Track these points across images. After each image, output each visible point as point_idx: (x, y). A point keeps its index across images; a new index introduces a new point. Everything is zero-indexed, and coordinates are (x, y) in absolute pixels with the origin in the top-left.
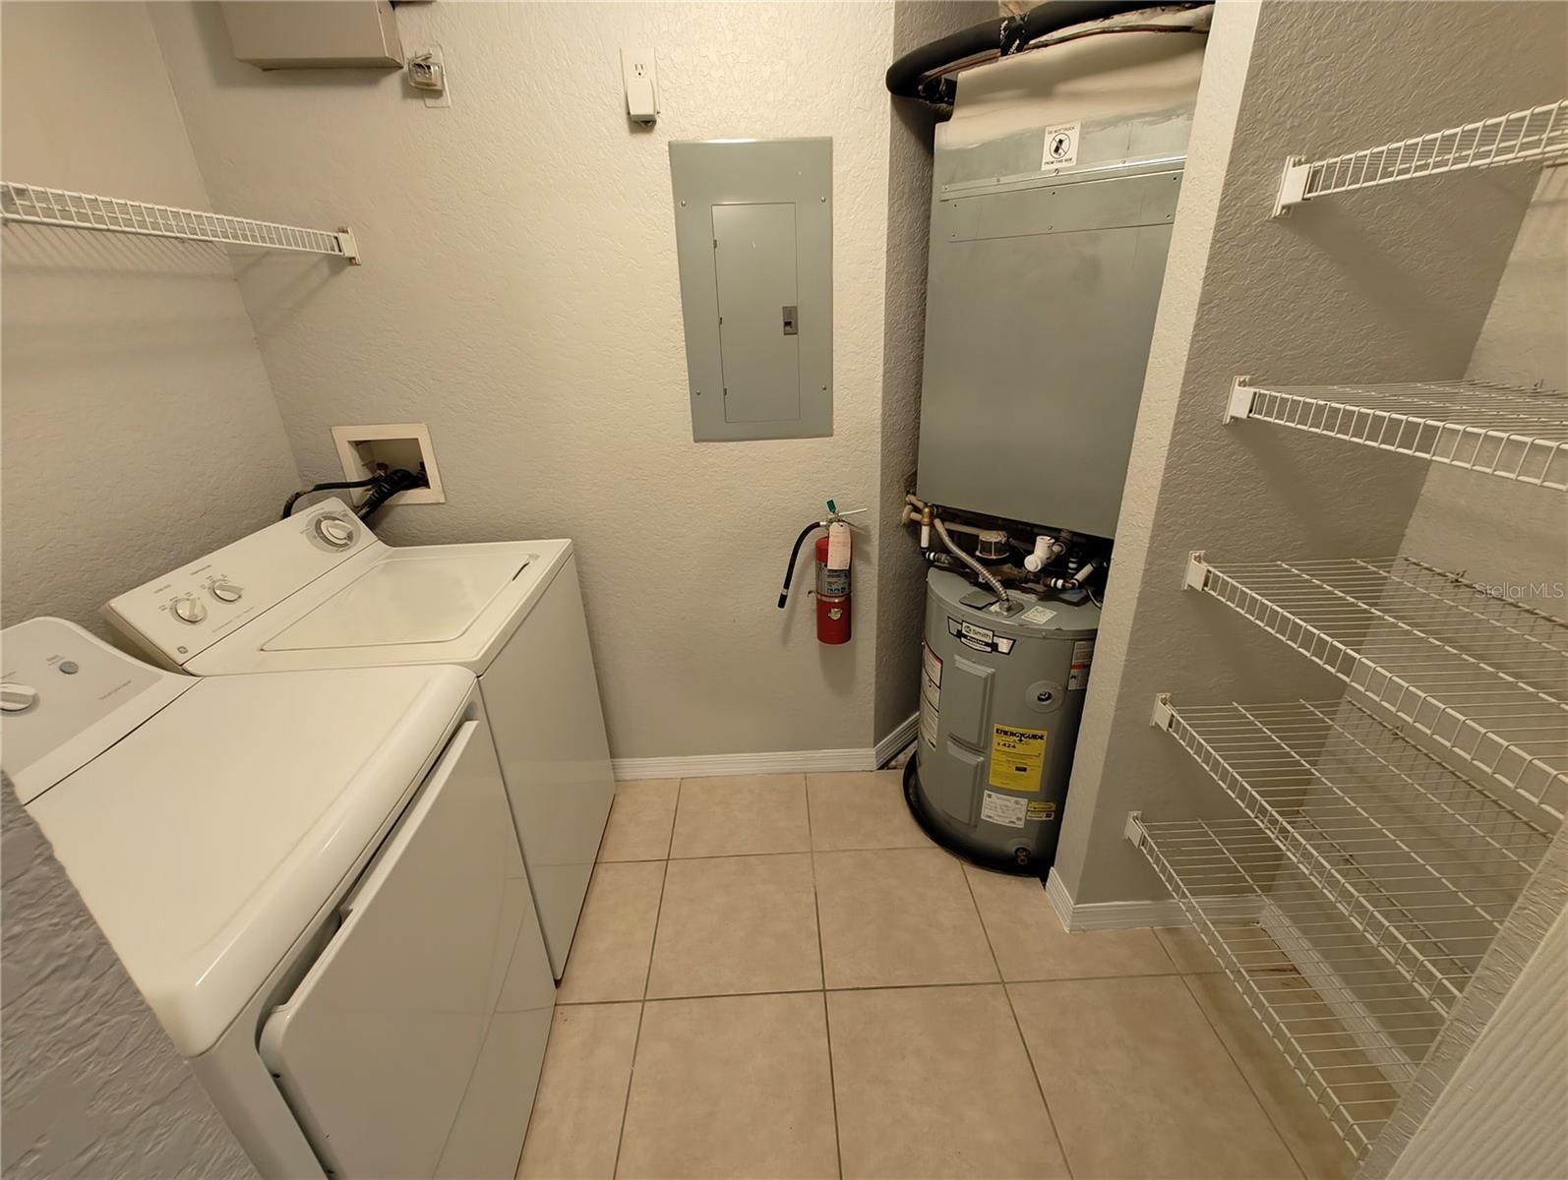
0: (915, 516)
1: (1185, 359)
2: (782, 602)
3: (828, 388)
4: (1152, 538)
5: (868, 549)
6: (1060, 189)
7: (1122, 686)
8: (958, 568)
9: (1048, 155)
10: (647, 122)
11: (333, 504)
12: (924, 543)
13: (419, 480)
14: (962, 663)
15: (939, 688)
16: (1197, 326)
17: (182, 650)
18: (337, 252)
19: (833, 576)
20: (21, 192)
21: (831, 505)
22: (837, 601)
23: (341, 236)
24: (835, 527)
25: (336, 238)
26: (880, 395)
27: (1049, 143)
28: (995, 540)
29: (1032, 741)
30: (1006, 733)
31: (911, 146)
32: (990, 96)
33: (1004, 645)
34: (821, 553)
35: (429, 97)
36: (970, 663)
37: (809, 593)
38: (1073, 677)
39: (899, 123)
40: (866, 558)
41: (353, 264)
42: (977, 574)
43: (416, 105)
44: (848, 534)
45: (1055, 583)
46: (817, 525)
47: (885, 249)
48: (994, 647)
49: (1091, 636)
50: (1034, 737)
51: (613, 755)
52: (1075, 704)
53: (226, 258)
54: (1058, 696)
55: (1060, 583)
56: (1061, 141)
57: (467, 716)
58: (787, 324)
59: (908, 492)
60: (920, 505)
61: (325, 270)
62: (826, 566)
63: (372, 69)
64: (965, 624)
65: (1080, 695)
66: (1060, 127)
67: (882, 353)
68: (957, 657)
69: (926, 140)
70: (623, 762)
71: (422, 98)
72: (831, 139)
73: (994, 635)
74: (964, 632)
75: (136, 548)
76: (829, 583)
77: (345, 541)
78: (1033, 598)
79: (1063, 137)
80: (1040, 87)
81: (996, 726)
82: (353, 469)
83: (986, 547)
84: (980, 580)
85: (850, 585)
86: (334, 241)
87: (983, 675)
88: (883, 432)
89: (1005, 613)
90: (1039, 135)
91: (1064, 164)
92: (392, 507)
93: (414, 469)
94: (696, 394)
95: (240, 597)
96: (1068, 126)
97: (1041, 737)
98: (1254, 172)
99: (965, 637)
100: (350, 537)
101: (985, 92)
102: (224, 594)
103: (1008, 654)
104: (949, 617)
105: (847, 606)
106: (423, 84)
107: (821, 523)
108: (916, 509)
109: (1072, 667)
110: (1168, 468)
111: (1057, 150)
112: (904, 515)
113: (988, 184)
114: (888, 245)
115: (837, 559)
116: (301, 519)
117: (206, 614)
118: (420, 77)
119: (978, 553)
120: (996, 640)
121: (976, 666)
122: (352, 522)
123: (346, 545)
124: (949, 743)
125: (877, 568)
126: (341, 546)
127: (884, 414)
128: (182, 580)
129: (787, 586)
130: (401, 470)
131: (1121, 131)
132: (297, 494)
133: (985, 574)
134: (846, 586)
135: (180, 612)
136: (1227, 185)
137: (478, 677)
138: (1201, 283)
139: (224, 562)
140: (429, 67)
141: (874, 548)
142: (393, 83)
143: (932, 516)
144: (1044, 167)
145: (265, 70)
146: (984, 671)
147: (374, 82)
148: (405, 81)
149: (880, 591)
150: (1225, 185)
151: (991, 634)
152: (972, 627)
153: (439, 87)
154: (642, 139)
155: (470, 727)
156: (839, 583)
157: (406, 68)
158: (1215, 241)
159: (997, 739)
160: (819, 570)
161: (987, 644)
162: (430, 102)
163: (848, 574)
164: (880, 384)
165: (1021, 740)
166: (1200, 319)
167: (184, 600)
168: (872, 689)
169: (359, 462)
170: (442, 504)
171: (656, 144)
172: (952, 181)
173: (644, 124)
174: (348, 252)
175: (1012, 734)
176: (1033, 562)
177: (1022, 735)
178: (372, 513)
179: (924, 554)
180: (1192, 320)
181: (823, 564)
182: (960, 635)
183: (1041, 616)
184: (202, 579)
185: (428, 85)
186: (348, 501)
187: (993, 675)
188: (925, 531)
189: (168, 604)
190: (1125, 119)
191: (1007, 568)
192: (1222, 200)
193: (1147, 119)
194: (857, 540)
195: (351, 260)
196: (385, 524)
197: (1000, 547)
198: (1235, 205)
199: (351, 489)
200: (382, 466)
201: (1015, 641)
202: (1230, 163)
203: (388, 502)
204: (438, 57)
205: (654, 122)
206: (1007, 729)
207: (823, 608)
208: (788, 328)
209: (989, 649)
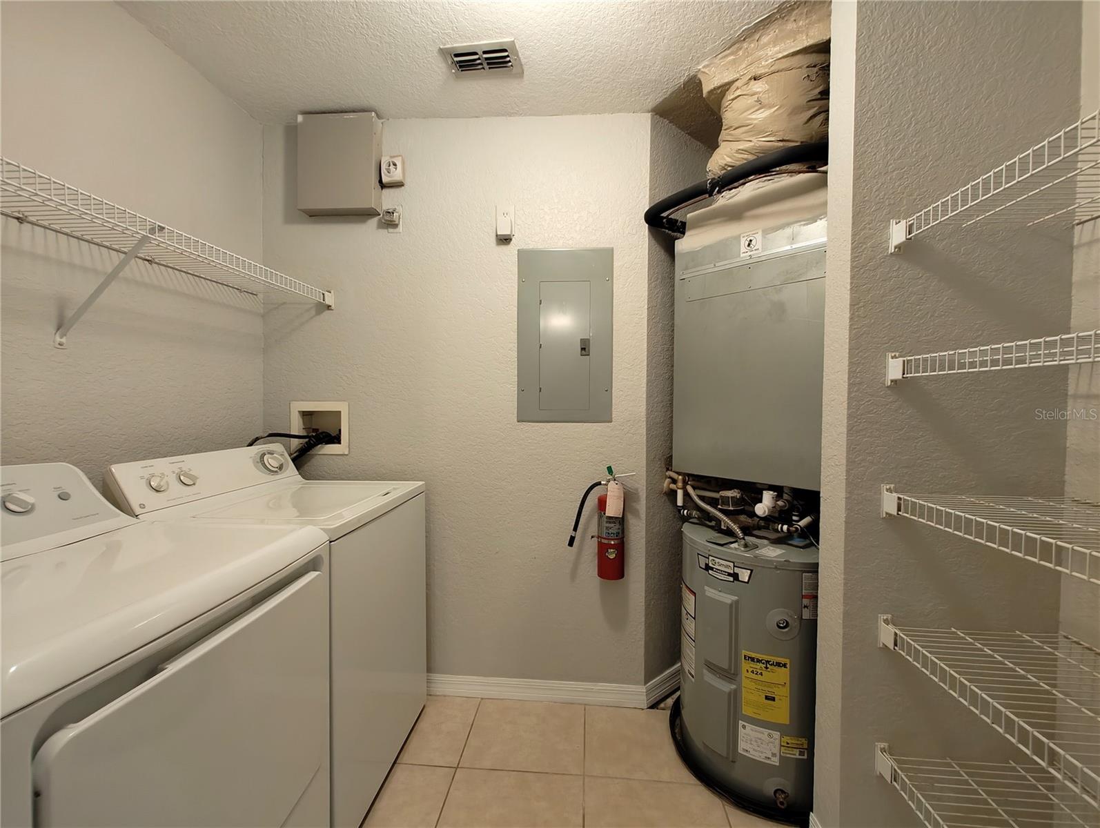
0: (673, 486)
1: (848, 341)
2: (571, 542)
3: (609, 390)
4: (848, 471)
5: (638, 507)
6: (753, 266)
7: (845, 604)
8: (705, 520)
9: (743, 248)
10: (506, 240)
11: (277, 447)
12: (680, 502)
13: (336, 439)
14: (710, 592)
15: (694, 618)
16: (851, 319)
17: (142, 506)
18: (322, 301)
19: (610, 523)
20: (161, 229)
21: (610, 470)
22: (612, 543)
23: (326, 293)
24: (612, 485)
25: (323, 294)
26: (645, 396)
27: (744, 242)
28: (732, 495)
29: (776, 668)
30: (753, 659)
31: (661, 254)
32: (706, 223)
33: (744, 575)
34: (602, 503)
35: (390, 228)
36: (717, 592)
37: (592, 537)
38: (805, 607)
39: (653, 242)
40: (636, 513)
41: (328, 309)
42: (719, 521)
43: (384, 232)
44: (622, 489)
45: (782, 528)
46: (599, 484)
47: (646, 307)
48: (735, 576)
49: (814, 569)
50: (778, 664)
51: (429, 669)
52: (811, 628)
53: (262, 305)
54: (795, 624)
55: (785, 527)
56: (751, 241)
58: (583, 349)
59: (668, 469)
60: (675, 476)
61: (313, 312)
62: (605, 514)
63: (364, 215)
64: (711, 558)
65: (813, 625)
66: (749, 234)
67: (646, 369)
68: (706, 588)
69: (670, 250)
70: (437, 677)
71: (387, 228)
72: (612, 249)
73: (734, 566)
74: (710, 565)
75: (144, 449)
76: (607, 528)
77: (276, 469)
78: (766, 542)
79: (751, 238)
80: (735, 214)
81: (744, 652)
82: (296, 427)
83: (725, 500)
84: (723, 527)
85: (623, 532)
86: (322, 296)
87: (729, 602)
88: (647, 422)
89: (743, 549)
90: (738, 238)
91: (754, 252)
92: (313, 456)
93: (334, 434)
94: (521, 390)
95: (194, 484)
96: (754, 232)
97: (785, 665)
98: (870, 229)
99: (712, 569)
100: (281, 467)
101: (701, 223)
102: (187, 480)
103: (748, 583)
104: (698, 554)
105: (621, 548)
106: (389, 223)
107: (602, 482)
108: (674, 481)
109: (803, 597)
110: (850, 417)
111: (749, 245)
112: (665, 485)
113: (710, 268)
114: (648, 305)
115: (613, 508)
116: (256, 449)
117: (168, 488)
118: (387, 218)
119: (719, 507)
120: (737, 570)
121: (721, 594)
122: (286, 460)
123: (276, 472)
124: (705, 671)
125: (644, 522)
126: (273, 471)
127: (647, 409)
128: (164, 467)
129: (575, 529)
130: (324, 432)
131: (788, 231)
132: (257, 438)
133: (727, 521)
134: (620, 531)
135: (152, 483)
136: (854, 235)
137: (331, 542)
138: (849, 292)
139: (192, 462)
140: (393, 213)
141: (642, 506)
142: (374, 221)
143: (685, 483)
144: (742, 256)
145: (310, 216)
146: (728, 599)
147: (364, 221)
148: (380, 220)
149: (648, 542)
150: (852, 235)
151: (732, 565)
152: (717, 560)
153: (397, 222)
154: (504, 248)
155: (313, 575)
156: (615, 528)
157: (381, 215)
158: (853, 268)
159: (746, 666)
160: (600, 517)
161: (729, 574)
162: (391, 230)
163: (621, 521)
164: (645, 389)
165: (767, 668)
166: (853, 314)
167: (158, 476)
168: (642, 628)
169: (302, 426)
170: (347, 455)
171: (511, 250)
172: (687, 268)
173: (504, 240)
174: (328, 302)
175: (759, 661)
176: (761, 509)
177: (768, 662)
178: (300, 458)
179: (679, 511)
180: (848, 315)
181: (602, 513)
182: (708, 568)
183: (772, 552)
184: (175, 468)
185: (391, 221)
186: (287, 448)
187: (737, 602)
188: (680, 493)
189: (147, 476)
190: (788, 225)
191: (743, 518)
192: (852, 244)
193: (802, 223)
194: (628, 498)
195: (329, 307)
196: (306, 468)
197: (736, 501)
198: (862, 246)
199: (292, 439)
200: (315, 430)
201: (752, 571)
202: (853, 224)
203: (311, 452)
204: (399, 209)
205: (511, 240)
206: (753, 655)
207: (602, 549)
208: (583, 352)
209: (731, 579)
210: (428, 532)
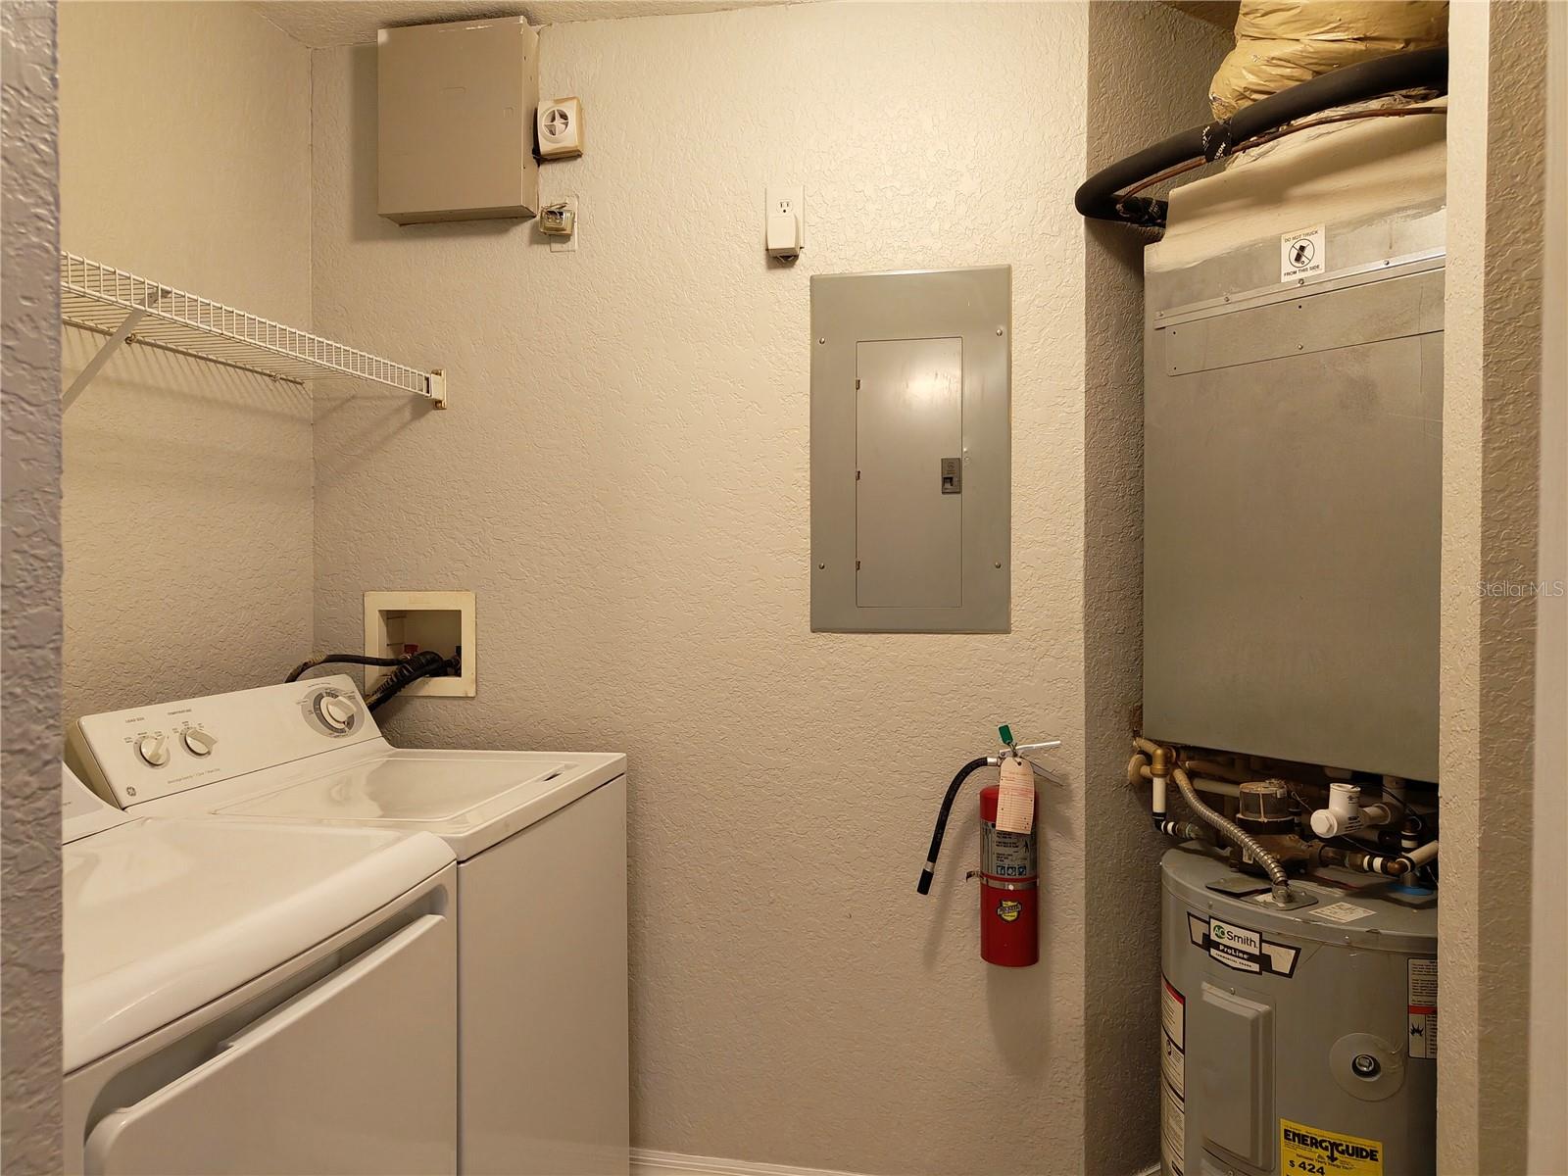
0: (1145, 770)
1: (1480, 474)
2: (925, 883)
3: (1003, 565)
4: (1484, 744)
5: (1069, 813)
6: (1306, 301)
7: (1484, 1022)
8: (1214, 844)
9: (1287, 264)
10: (786, 258)
11: (341, 681)
12: (1158, 806)
13: (451, 666)
14: (1214, 996)
15: (1183, 1051)
16: (1487, 429)
17: (131, 791)
18: (424, 393)
19: (1005, 845)
21: (1005, 733)
22: (1011, 887)
23: (433, 378)
24: (1009, 764)
25: (427, 379)
26: (1081, 577)
27: (1288, 252)
28: (1266, 791)
29: (1353, 1161)
30: (1302, 1139)
31: (1117, 273)
32: (1206, 210)
33: (1282, 960)
34: (989, 802)
35: (555, 242)
36: (1226, 995)
37: (969, 875)
38: (1414, 1031)
39: (1098, 248)
40: (1065, 829)
41: (438, 409)
42: (1238, 849)
43: (543, 250)
44: (1031, 779)
45: (1370, 864)
46: (982, 762)
47: (1082, 388)
48: (1264, 961)
49: (1427, 949)
50: (1358, 1152)
51: (635, 1139)
52: (1424, 1077)
53: (312, 402)
54: (1391, 1067)
55: (1378, 862)
56: (1302, 248)
57: (429, 902)
58: (947, 480)
59: (1134, 737)
60: (1150, 747)
61: (407, 414)
62: (994, 826)
63: (501, 219)
64: (1214, 923)
65: (1428, 1068)
66: (1299, 233)
67: (1083, 519)
68: (1205, 985)
69: (1134, 262)
70: (653, 1156)
71: (549, 243)
72: (1009, 270)
73: (1262, 941)
74: (1213, 937)
75: (120, 687)
76: (999, 856)
77: (342, 726)
78: (1338, 892)
79: (1304, 243)
80: (1270, 191)
81: (1285, 1124)
82: (375, 642)
83: (1251, 803)
84: (1245, 859)
85: (1035, 863)
86: (425, 382)
87: (1249, 1014)
88: (1087, 632)
89: (1281, 905)
90: (1274, 245)
91: (1310, 273)
92: (408, 699)
93: (446, 655)
94: (819, 567)
95: (209, 753)
96: (1312, 230)
97: (1372, 1155)
98: (1527, 242)
99: (1216, 946)
100: (350, 722)
101: (1199, 208)
102: (196, 746)
103: (1290, 975)
104: (1189, 914)
105: (1031, 898)
106: (553, 230)
107: (989, 760)
108: (1149, 759)
109: (1412, 1010)
110: (1486, 631)
111: (1298, 258)
112: (1131, 767)
113: (1214, 307)
114: (1087, 384)
115: (1012, 815)
116: (305, 687)
117: (168, 760)
118: (550, 223)
119: (1239, 816)
120: (1267, 949)
121: (1236, 999)
122: (357, 704)
123: (342, 731)
124: (1204, 1163)
125: (1083, 845)
126: (336, 730)
127: (1087, 605)
128: (159, 719)
129: (933, 856)
130: (427, 652)
131: (1379, 230)
132: (305, 664)
133: (1253, 849)
134: (1027, 863)
135: (143, 750)
136: (1490, 256)
137: (459, 863)
138: (1481, 373)
139: (207, 711)
140: (561, 214)
141: (1077, 811)
142: (524, 230)
143: (1170, 765)
144: (1284, 279)
145: (401, 225)
146: (1250, 1008)
147: (505, 231)
148: (535, 228)
149: (1090, 890)
150: (1487, 256)
151: (1256, 937)
152: (1227, 928)
153: (568, 232)
154: (782, 275)
155: (429, 922)
156: (1016, 857)
157: (538, 218)
158: (1488, 323)
159: (1288, 1152)
160: (985, 833)
161: (1252, 958)
162: (556, 246)
163: (1031, 841)
164: (1081, 563)
165: (1332, 1158)
166: (1489, 420)
167: (153, 737)
168: (1078, 1073)
169: (385, 641)
170: (473, 698)
171: (797, 279)
172: (1169, 306)
173: (783, 259)
174: (435, 394)
175: (1316, 1143)
176: (1322, 822)
177: (1335, 1146)
178: (384, 704)
179: (1158, 824)
180: (1478, 422)
181: (990, 824)
182: (1208, 943)
183: (1343, 914)
184: (178, 722)
185: (557, 230)
186: (360, 682)
187: (1268, 1016)
188: (1159, 786)
189: (135, 738)
190: (1383, 215)
191: (1288, 840)
192: (1487, 274)
193: (1409, 212)
194: (1045, 793)
195: (437, 404)
196: (394, 723)
197: (1273, 804)
198: (1507, 279)
199: (366, 666)
200: (411, 648)
201: (1298, 951)
202: (1489, 232)
203: (404, 692)
204: (573, 205)
205: (796, 257)
206: (1303, 1130)
207: (991, 899)
208: (948, 486)
209: (1255, 967)
210: (632, 853)
